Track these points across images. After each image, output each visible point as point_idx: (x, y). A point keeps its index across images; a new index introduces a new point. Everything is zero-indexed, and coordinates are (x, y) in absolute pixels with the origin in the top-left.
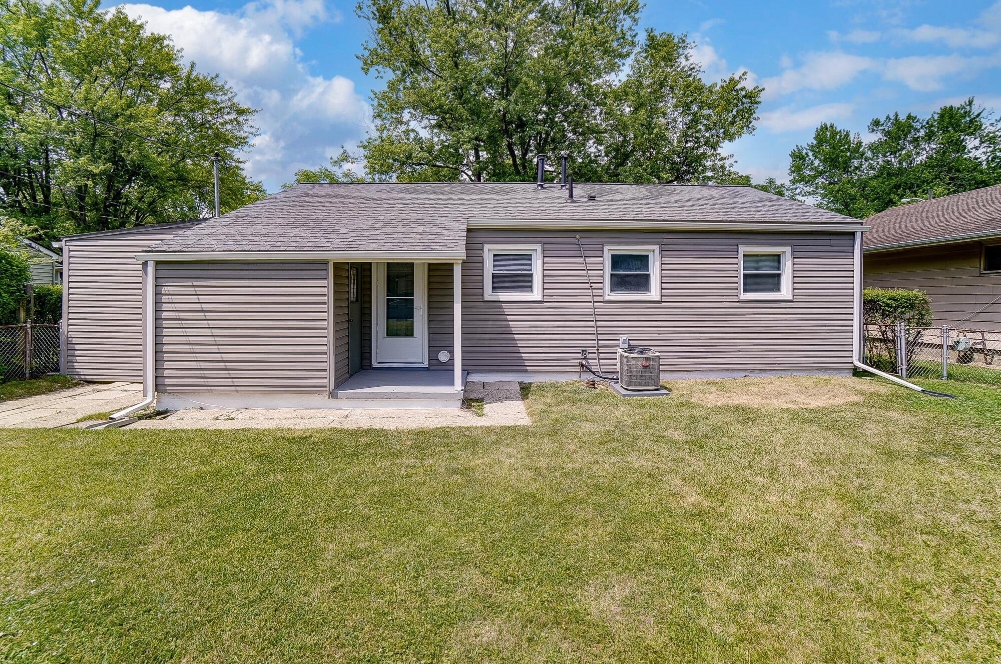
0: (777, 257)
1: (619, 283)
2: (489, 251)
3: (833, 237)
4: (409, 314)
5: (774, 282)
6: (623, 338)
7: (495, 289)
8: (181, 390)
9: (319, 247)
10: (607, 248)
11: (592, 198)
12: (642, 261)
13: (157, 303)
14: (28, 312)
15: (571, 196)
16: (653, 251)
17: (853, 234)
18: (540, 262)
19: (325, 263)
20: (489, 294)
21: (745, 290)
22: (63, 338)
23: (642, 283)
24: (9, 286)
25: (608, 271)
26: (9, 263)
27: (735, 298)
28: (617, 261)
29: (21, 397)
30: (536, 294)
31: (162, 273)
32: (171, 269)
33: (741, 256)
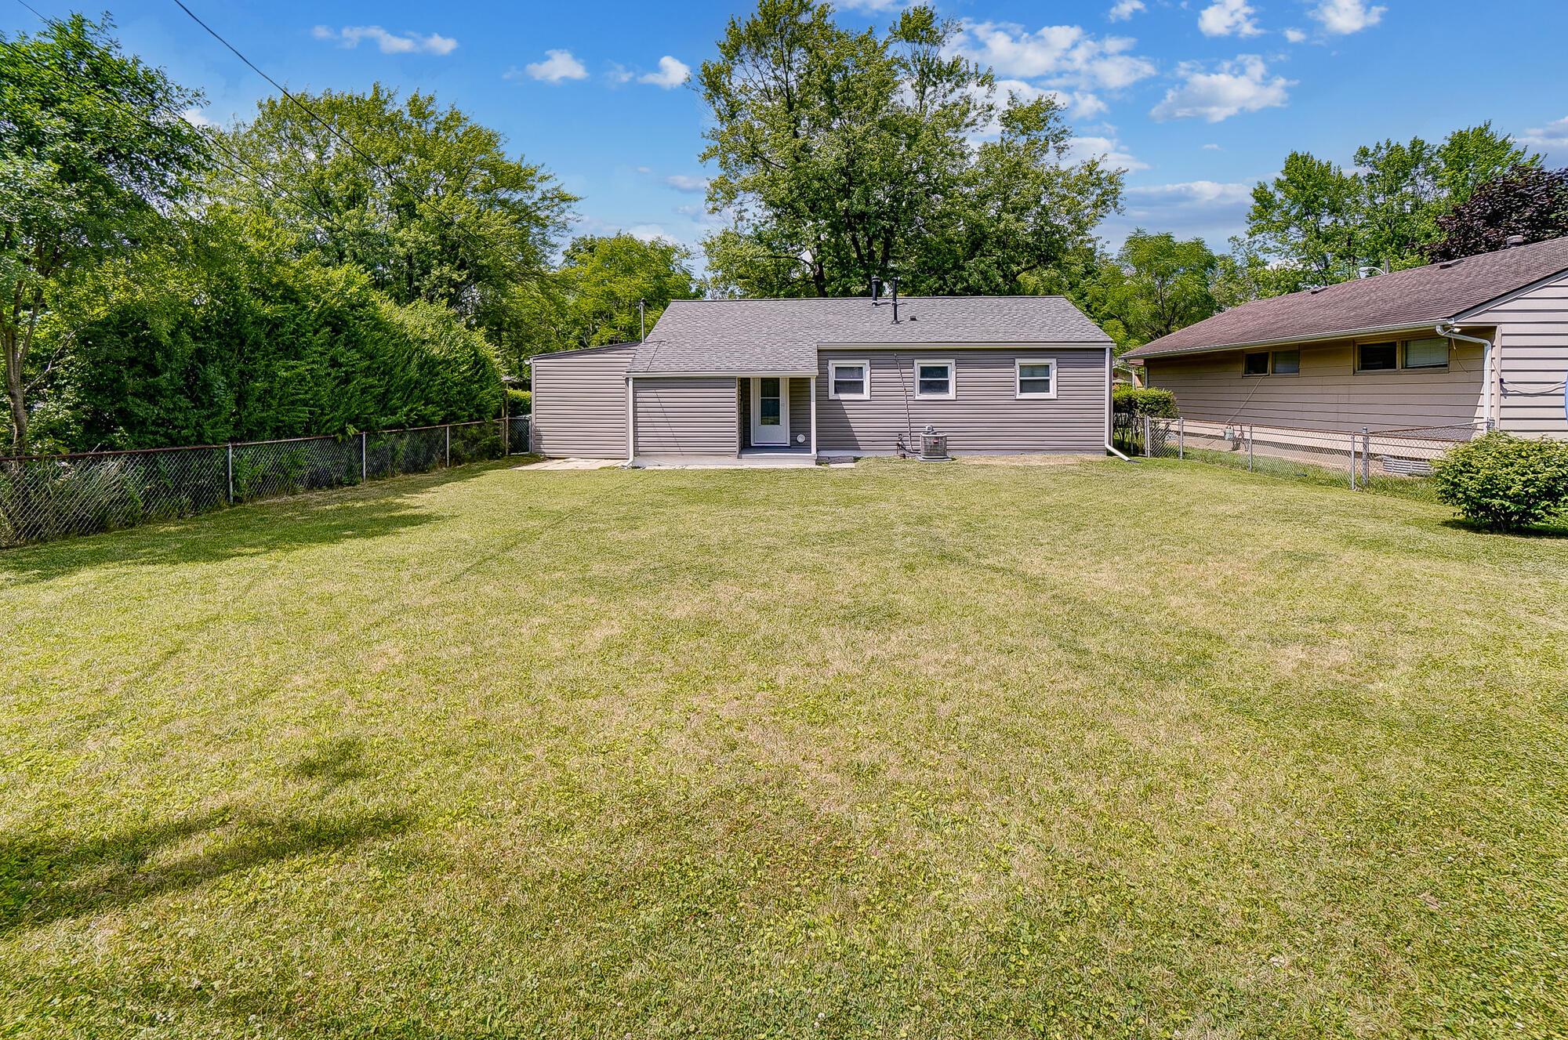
0: (1046, 367)
1: (926, 387)
2: (832, 365)
3: (1088, 352)
4: (776, 413)
5: (1044, 386)
6: (928, 426)
7: (836, 392)
8: (647, 455)
9: (729, 368)
10: (916, 362)
11: (914, 319)
12: (943, 371)
13: (635, 402)
14: (506, 409)
15: (896, 318)
16: (950, 363)
17: (1104, 349)
18: (868, 373)
19: (734, 378)
20: (832, 395)
21: (1021, 391)
22: (532, 427)
23: (943, 387)
25: (918, 378)
27: (1014, 398)
28: (925, 371)
30: (866, 395)
31: (637, 385)
32: (643, 383)
33: (1017, 366)
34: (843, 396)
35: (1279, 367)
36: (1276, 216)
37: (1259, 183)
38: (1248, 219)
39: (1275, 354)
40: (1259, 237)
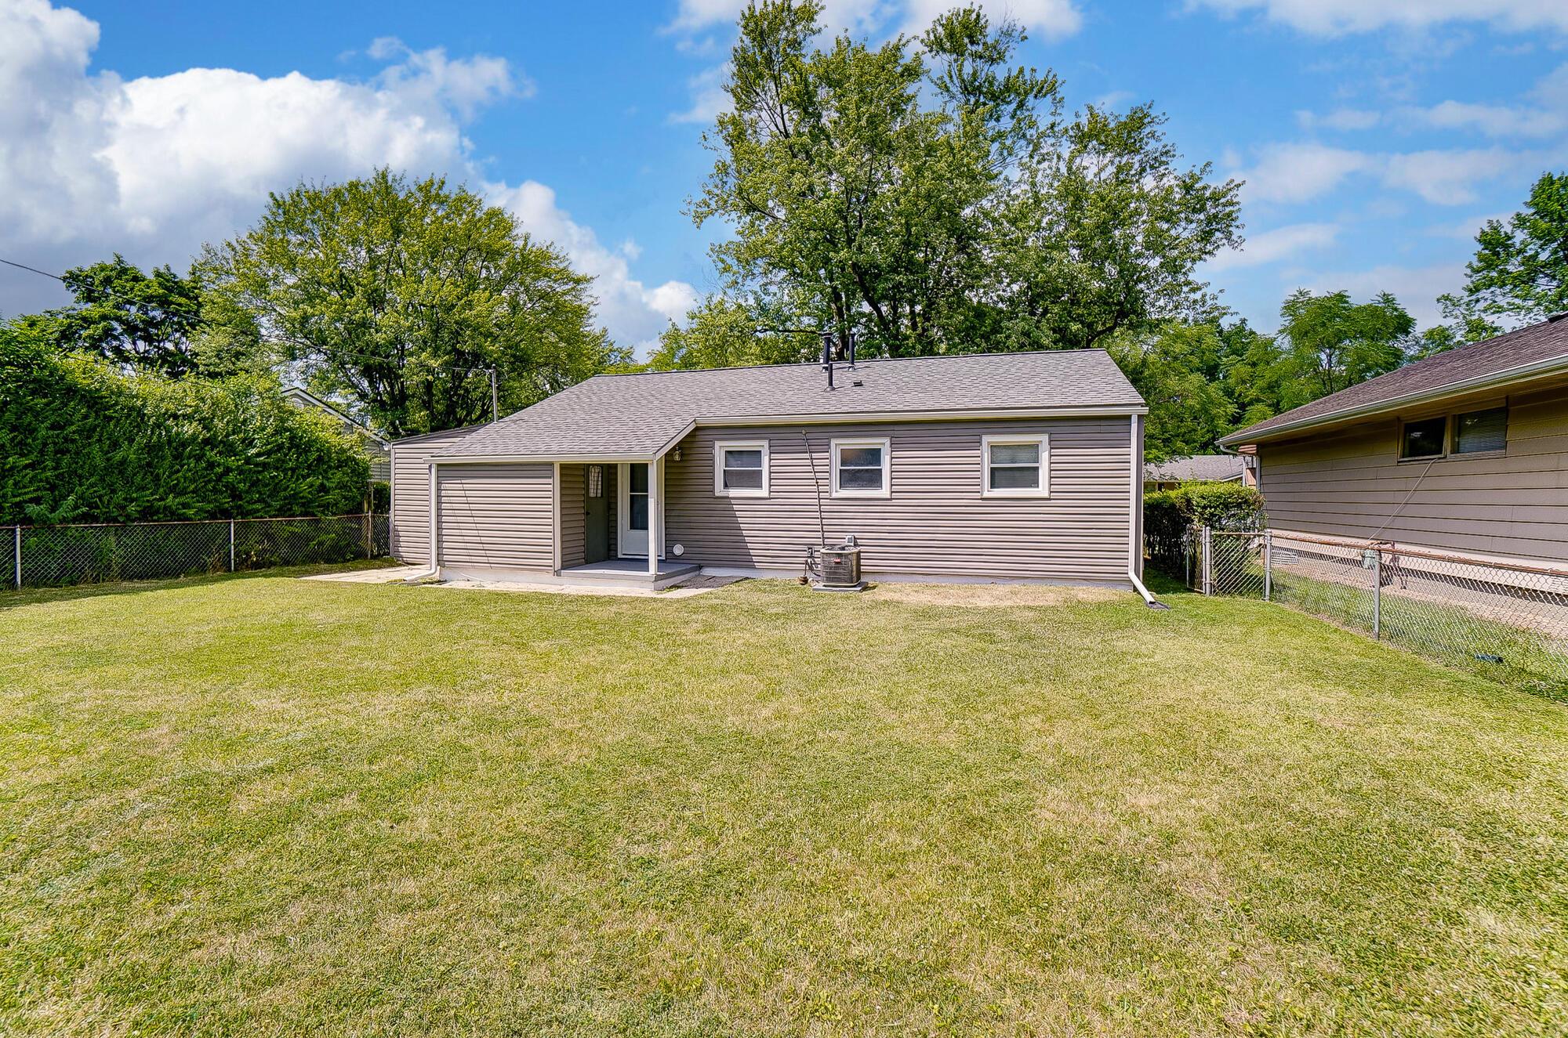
0: (1035, 447)
1: (849, 479)
2: (720, 448)
3: (1103, 423)
5: (1028, 476)
6: (848, 536)
7: (727, 485)
8: (457, 566)
10: (833, 442)
11: (859, 384)
12: (874, 455)
13: (438, 496)
14: (369, 503)
15: (831, 383)
16: (883, 444)
17: (1129, 417)
19: (551, 464)
20: (720, 490)
21: (993, 485)
22: (391, 526)
23: (874, 480)
24: (357, 482)
25: (837, 467)
26: (357, 464)
27: (978, 495)
28: (847, 456)
29: (362, 569)
30: (764, 491)
31: (442, 473)
32: (448, 470)
33: (985, 447)
34: (733, 492)
35: (1467, 441)
36: (1514, 267)
37: (1490, 222)
38: (1469, 271)
39: (1460, 419)
40: (1485, 293)
